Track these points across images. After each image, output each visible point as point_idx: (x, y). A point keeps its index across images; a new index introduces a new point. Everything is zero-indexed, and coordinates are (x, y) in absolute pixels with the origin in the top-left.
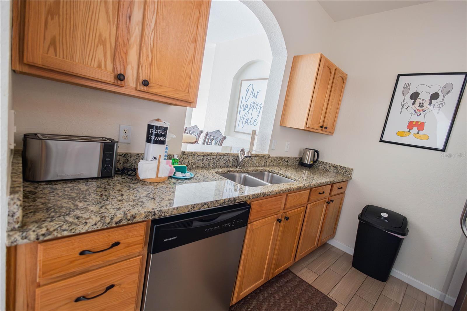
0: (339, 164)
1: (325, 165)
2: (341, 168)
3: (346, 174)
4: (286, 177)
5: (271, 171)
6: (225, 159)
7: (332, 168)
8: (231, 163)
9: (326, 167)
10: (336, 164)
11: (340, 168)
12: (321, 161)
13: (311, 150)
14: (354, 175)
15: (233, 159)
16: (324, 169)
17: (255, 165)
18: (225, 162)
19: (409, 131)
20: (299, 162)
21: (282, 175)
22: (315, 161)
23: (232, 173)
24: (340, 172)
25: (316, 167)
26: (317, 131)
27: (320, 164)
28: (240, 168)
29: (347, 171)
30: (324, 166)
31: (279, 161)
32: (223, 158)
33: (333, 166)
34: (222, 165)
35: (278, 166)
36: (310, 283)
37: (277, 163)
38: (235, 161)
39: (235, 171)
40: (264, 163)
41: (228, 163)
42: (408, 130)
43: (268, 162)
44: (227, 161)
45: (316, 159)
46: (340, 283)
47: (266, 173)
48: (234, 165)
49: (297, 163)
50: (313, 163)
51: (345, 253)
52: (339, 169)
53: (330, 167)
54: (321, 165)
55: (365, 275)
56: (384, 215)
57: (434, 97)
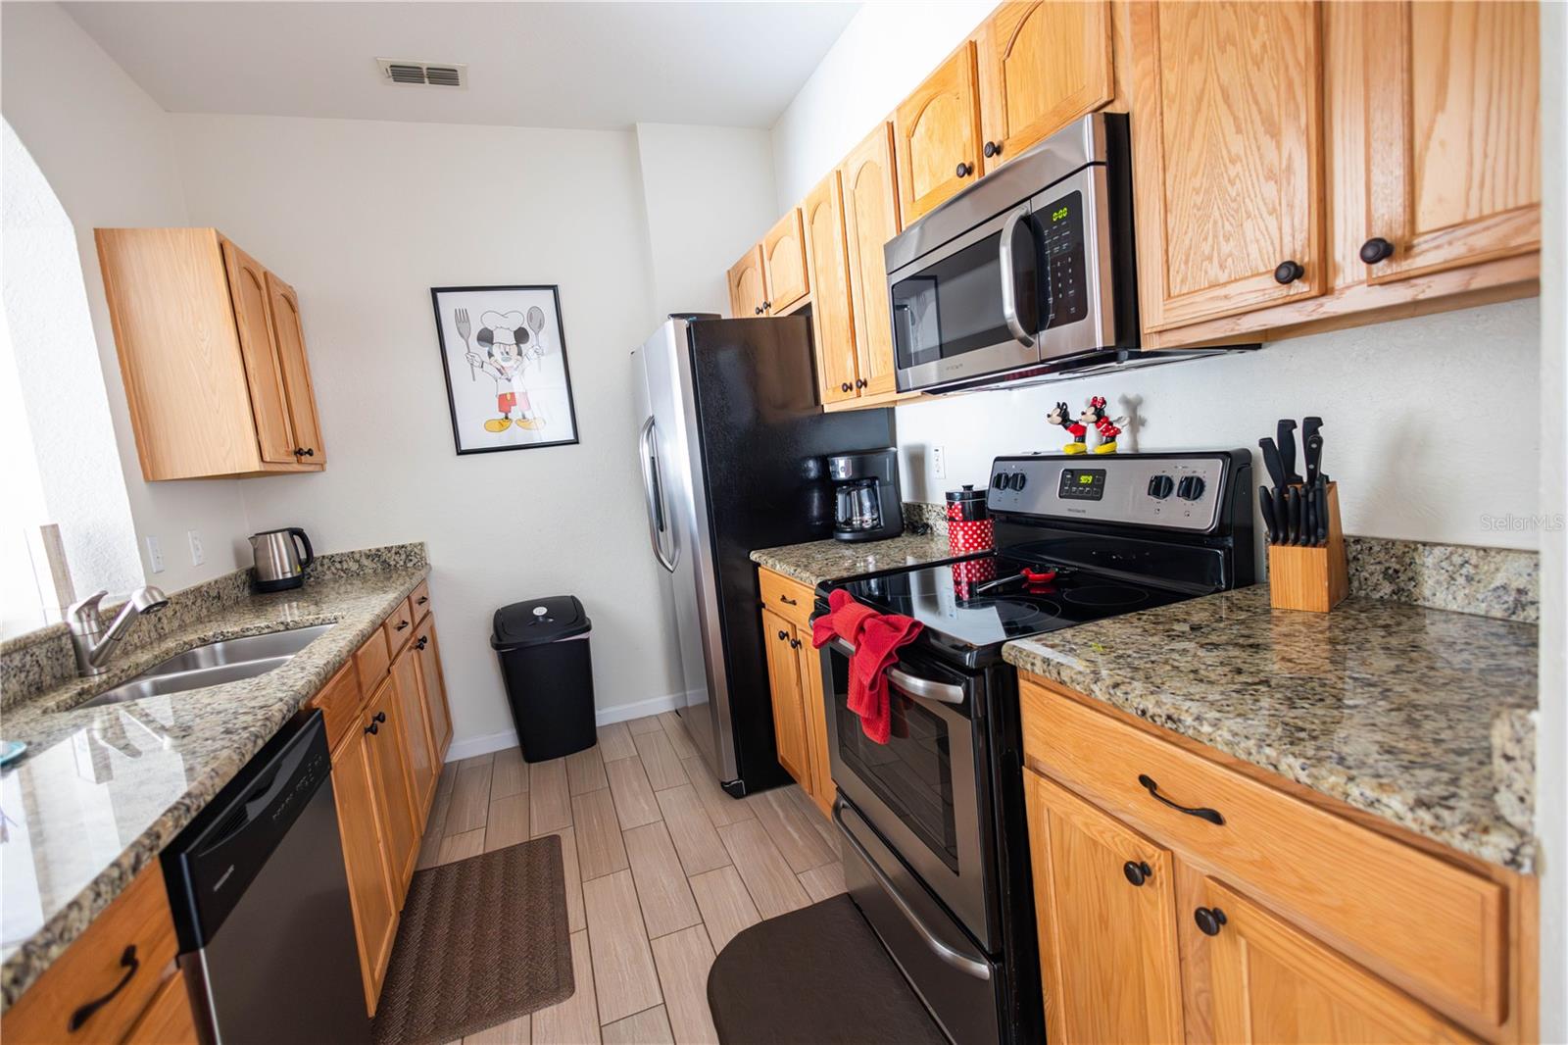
0: (381, 546)
1: (340, 562)
2: (393, 551)
3: (412, 563)
4: (288, 629)
5: (214, 636)
6: (20, 665)
7: (365, 562)
8: (47, 669)
9: (345, 566)
10: (373, 546)
11: (389, 555)
12: (323, 557)
13: (279, 535)
14: (434, 557)
15: (49, 654)
16: (343, 574)
17: (130, 648)
18: (23, 675)
19: (507, 418)
20: (250, 587)
21: (266, 631)
22: (307, 561)
23: (94, 696)
24: (392, 563)
25: (312, 579)
26: (290, 468)
27: (322, 565)
28: (103, 669)
29: (413, 554)
30: (338, 566)
31: (193, 603)
32: (11, 661)
33: (368, 556)
34: (20, 693)
35: (199, 620)
36: (480, 852)
37: (192, 613)
38: (58, 659)
39: (99, 686)
40: (155, 626)
41: (37, 676)
42: (503, 415)
43: (164, 620)
44: (28, 672)
45: (303, 556)
46: (533, 804)
47: (200, 651)
48: (62, 675)
49: (246, 593)
50: (302, 570)
51: (495, 753)
52: (389, 558)
53: (358, 561)
54: (326, 566)
55: (561, 759)
56: (540, 611)
57: (521, 336)
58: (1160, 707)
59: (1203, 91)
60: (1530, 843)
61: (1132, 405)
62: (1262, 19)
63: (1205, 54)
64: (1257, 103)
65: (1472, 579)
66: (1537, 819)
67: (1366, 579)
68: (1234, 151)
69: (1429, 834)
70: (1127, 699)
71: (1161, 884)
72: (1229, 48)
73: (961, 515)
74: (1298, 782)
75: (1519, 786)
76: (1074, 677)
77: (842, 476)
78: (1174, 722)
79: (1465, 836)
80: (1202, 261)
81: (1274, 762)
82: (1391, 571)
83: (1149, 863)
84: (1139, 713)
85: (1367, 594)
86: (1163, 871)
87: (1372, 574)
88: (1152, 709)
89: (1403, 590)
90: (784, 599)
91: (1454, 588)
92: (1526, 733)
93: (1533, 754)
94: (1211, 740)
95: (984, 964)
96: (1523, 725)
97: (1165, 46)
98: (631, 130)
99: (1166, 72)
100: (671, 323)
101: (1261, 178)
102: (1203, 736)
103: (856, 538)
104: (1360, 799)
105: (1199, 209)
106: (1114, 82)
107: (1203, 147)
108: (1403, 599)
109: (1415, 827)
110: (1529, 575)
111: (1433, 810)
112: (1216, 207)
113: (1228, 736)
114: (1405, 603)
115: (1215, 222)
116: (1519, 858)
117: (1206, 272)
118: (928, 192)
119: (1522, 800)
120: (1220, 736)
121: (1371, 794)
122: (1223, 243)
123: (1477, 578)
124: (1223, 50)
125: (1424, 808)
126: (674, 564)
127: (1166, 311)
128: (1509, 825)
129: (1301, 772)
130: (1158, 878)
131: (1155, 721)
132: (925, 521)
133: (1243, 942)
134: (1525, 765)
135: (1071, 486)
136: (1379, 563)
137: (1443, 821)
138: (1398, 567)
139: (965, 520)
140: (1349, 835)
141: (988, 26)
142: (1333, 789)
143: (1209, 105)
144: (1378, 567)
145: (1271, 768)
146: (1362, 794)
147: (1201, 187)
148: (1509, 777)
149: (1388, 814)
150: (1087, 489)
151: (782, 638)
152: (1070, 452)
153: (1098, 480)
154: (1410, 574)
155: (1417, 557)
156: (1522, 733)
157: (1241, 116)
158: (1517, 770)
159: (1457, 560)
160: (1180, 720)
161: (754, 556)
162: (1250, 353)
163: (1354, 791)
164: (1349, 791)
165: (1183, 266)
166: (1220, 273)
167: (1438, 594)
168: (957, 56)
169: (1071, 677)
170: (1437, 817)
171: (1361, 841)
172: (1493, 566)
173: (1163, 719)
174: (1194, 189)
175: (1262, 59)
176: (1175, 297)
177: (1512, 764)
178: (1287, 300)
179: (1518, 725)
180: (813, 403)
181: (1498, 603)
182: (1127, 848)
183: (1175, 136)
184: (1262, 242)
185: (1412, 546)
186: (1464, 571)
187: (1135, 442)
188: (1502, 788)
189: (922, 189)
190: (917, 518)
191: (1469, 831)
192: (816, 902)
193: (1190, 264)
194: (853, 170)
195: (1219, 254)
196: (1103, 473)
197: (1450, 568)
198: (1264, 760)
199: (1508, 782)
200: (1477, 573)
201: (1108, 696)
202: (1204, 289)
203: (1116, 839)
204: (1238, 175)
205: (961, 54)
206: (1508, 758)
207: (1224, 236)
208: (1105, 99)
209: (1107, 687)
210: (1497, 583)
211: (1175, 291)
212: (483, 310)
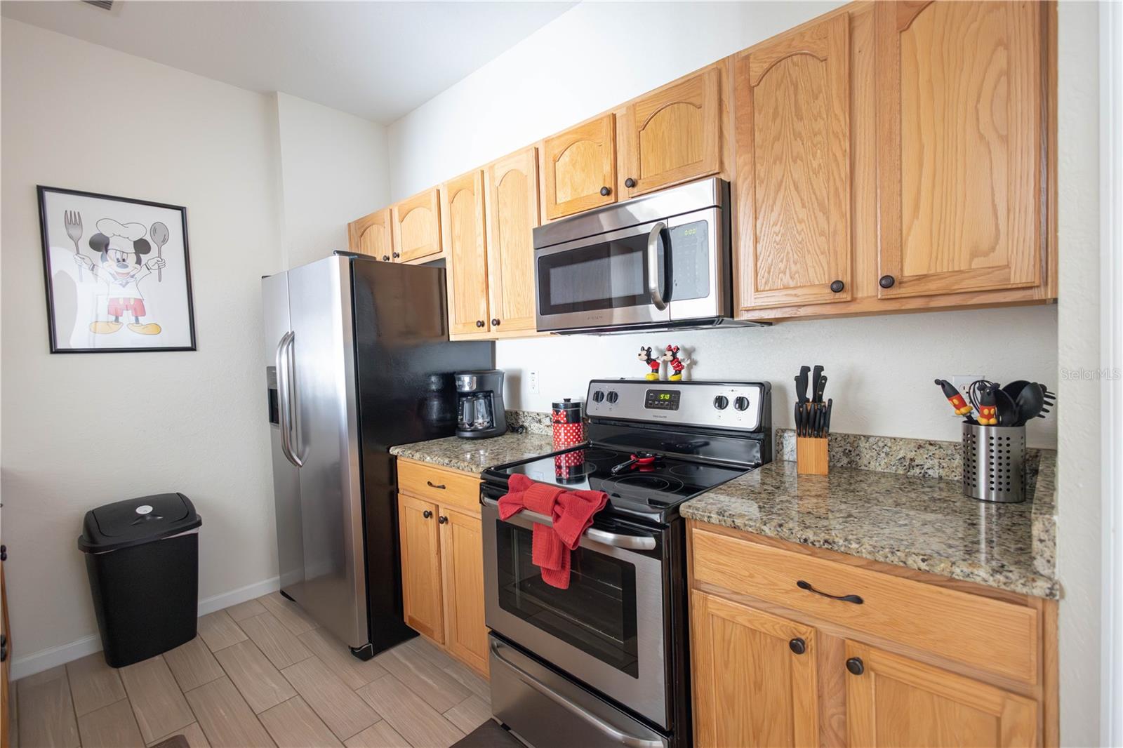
19: (117, 320)
42: (113, 317)
46: (137, 709)
51: (66, 666)
56: (144, 510)
57: (142, 247)
58: (817, 536)
59: (782, 181)
60: (1056, 583)
61: (689, 352)
62: (819, 151)
63: (784, 161)
64: (815, 193)
65: (889, 454)
66: (1056, 570)
67: (834, 456)
68: (800, 216)
69: (1003, 587)
70: (792, 533)
71: (811, 650)
72: (799, 161)
73: (565, 419)
74: (920, 570)
75: (1047, 555)
76: (746, 522)
77: (467, 389)
78: (830, 544)
79: (1024, 585)
80: (779, 273)
81: (904, 560)
82: (847, 451)
83: (803, 638)
84: (802, 540)
85: (834, 464)
86: (813, 641)
87: (837, 453)
88: (812, 538)
89: (854, 461)
90: (430, 484)
91: (879, 459)
92: (1051, 527)
93: (1054, 537)
94: (858, 552)
95: (655, 739)
96: (1049, 523)
97: (758, 151)
98: (269, 97)
99: (758, 166)
100: (337, 257)
101: (817, 234)
102: (852, 550)
103: (476, 436)
104: (961, 574)
105: (777, 244)
106: (721, 163)
107: (781, 211)
108: (854, 466)
109: (995, 585)
110: (916, 451)
111: (1003, 574)
112: (789, 245)
113: (870, 549)
114: (855, 468)
115: (788, 253)
116: (1054, 592)
117: (781, 280)
118: (569, 199)
119: (1049, 561)
120: (865, 549)
121: (967, 570)
122: (793, 266)
123: (891, 454)
124: (795, 161)
125: (998, 574)
126: (304, 459)
127: (755, 298)
128: (1042, 575)
129: (922, 563)
130: (809, 647)
131: (814, 545)
132: (521, 424)
133: (873, 674)
134: (1050, 543)
135: (653, 401)
136: (841, 447)
137: (1011, 579)
138: (851, 449)
139: (567, 422)
140: (949, 595)
141: (628, 108)
142: (943, 570)
143: (786, 189)
144: (840, 449)
145: (901, 564)
146: (962, 571)
147: (779, 232)
148: (1042, 551)
149: (978, 579)
150: (667, 403)
151: (426, 517)
152: (651, 378)
153: (675, 397)
154: (858, 452)
155: (860, 443)
156: (1049, 527)
157: (805, 198)
158: (1046, 547)
159: (881, 444)
160: (834, 542)
161: (394, 451)
162: (766, 327)
163: (957, 570)
164: (954, 570)
165: (766, 274)
166: (791, 281)
167: (871, 462)
168: (601, 119)
169: (745, 523)
170: (1007, 578)
171: (958, 598)
172: (898, 447)
173: (822, 543)
174: (775, 232)
175: (819, 172)
176: (761, 291)
177: (1044, 543)
178: (833, 301)
179: (1046, 523)
180: (440, 333)
181: (901, 466)
182: (783, 630)
183: (763, 201)
184: (817, 267)
185: (857, 437)
186: (884, 450)
187: (690, 374)
188: (1038, 557)
189: (563, 197)
190: (514, 421)
191: (1025, 582)
192: (468, 733)
193: (771, 274)
194: (499, 173)
195: (790, 270)
196: (678, 393)
197: (877, 449)
198: (897, 560)
199: (1041, 554)
200: (891, 451)
201: (776, 533)
202: (780, 289)
203: (776, 627)
204: (803, 230)
205: (605, 119)
206: (1041, 541)
207: (794, 261)
208: (717, 171)
209: (775, 527)
210: (900, 456)
211: (760, 288)
212: (96, 216)
